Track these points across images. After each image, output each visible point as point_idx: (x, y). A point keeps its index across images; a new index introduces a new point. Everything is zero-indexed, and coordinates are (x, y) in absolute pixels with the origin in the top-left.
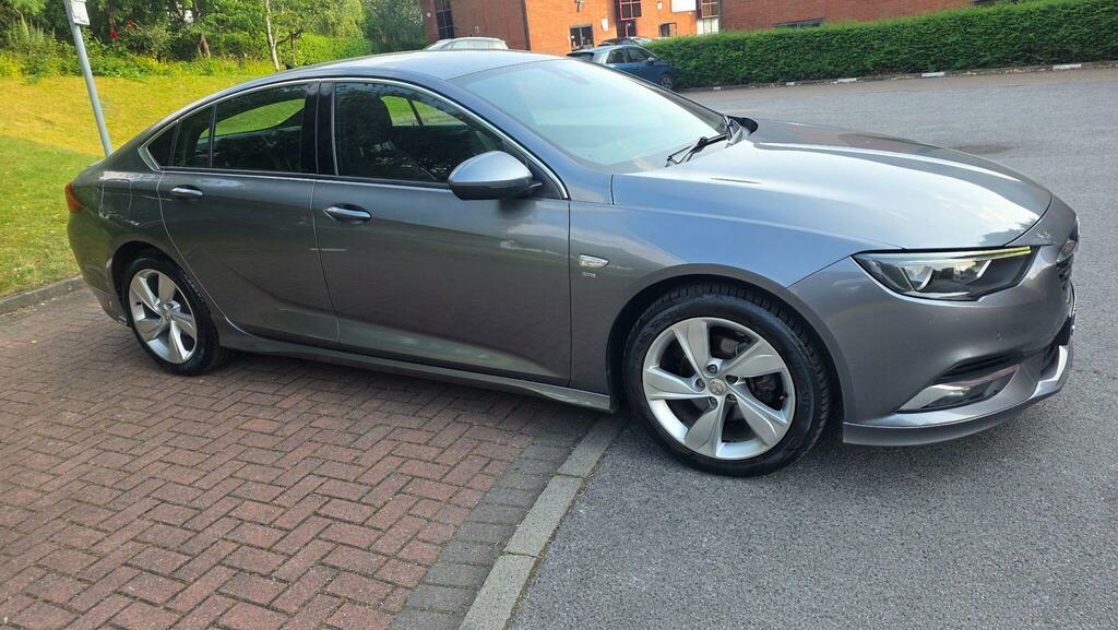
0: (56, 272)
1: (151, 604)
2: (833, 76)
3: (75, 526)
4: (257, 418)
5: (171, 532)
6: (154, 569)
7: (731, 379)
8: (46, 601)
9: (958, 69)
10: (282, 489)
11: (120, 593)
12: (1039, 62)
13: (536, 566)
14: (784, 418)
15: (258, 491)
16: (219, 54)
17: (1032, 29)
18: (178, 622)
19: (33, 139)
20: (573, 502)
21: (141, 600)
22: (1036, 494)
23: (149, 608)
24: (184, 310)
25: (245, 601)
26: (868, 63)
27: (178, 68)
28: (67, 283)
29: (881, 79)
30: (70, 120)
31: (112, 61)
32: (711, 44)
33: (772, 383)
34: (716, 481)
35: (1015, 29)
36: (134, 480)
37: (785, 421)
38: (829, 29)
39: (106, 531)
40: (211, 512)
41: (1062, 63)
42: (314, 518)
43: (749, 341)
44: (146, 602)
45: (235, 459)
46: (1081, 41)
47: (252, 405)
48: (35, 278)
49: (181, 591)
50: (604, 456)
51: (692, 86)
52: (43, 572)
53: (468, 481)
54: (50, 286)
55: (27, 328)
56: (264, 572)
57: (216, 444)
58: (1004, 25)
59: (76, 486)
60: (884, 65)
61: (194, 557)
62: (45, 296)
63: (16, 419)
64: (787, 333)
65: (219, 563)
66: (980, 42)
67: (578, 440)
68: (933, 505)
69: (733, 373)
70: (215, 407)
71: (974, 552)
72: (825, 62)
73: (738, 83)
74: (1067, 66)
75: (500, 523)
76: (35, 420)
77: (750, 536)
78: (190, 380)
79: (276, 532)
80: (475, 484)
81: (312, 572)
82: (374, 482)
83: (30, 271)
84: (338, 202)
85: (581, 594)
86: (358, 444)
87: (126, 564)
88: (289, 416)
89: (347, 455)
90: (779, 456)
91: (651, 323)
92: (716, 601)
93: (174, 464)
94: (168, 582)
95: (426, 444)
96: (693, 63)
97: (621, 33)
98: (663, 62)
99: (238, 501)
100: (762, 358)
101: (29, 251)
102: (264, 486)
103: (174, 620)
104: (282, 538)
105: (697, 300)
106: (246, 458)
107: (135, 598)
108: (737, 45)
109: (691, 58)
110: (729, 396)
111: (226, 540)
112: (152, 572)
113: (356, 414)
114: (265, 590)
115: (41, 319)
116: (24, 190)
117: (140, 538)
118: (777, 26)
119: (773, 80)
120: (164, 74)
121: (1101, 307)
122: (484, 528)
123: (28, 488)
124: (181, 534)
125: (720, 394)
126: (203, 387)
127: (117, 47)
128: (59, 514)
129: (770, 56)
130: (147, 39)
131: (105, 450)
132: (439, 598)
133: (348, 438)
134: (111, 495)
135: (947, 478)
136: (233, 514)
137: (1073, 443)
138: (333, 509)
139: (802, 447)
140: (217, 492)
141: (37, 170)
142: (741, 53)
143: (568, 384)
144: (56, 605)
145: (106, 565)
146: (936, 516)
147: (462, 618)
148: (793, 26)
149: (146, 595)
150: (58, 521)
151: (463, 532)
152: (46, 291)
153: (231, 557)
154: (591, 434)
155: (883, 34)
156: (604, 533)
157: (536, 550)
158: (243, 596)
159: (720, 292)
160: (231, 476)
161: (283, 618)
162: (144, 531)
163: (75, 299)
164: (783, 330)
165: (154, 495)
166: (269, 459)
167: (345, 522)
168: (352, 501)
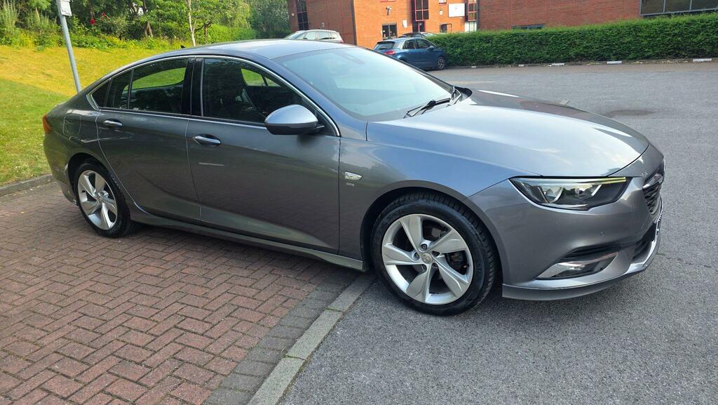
0: (41, 170)
1: (67, 377)
2: (549, 61)
3: (29, 327)
4: (150, 266)
5: (87, 333)
6: (72, 356)
7: (436, 254)
8: (5, 372)
9: (631, 59)
10: (157, 311)
11: (49, 369)
12: (684, 56)
13: (304, 365)
14: (467, 279)
15: (142, 311)
16: (158, 36)
17: (680, 35)
18: (81, 388)
19: (38, 86)
20: (334, 327)
21: (61, 374)
22: (624, 335)
23: (65, 379)
24: (110, 196)
25: (125, 378)
26: (572, 53)
27: (132, 44)
28: (47, 177)
29: (581, 65)
30: (62, 74)
31: (90, 38)
32: (471, 38)
33: (461, 257)
34: (425, 317)
35: (669, 35)
36: (69, 301)
37: (467, 282)
38: (548, 31)
39: (47, 331)
40: (112, 322)
41: (699, 58)
42: (174, 329)
43: (447, 230)
44: (64, 375)
45: (132, 290)
46: (712, 44)
47: (148, 257)
48: (27, 173)
49: (86, 370)
50: (358, 299)
51: (458, 65)
52: (6, 354)
53: (272, 311)
54: (37, 179)
55: (20, 204)
56: (138, 361)
57: (122, 280)
58: (662, 32)
59: (34, 303)
60: (583, 55)
61: (97, 350)
62: (33, 184)
63: (5, 260)
64: (468, 226)
65: (112, 354)
66: (645, 42)
67: (345, 288)
68: (558, 338)
69: (436, 250)
70: (125, 258)
71: (577, 370)
72: (544, 52)
73: (488, 64)
74: (702, 60)
75: (287, 338)
76: (16, 261)
77: (439, 353)
78: (113, 240)
79: (149, 337)
80: (277, 313)
81: (168, 362)
82: (214, 309)
83: (25, 169)
84: (203, 133)
85: (328, 384)
86: (209, 285)
87: (56, 352)
88: (170, 265)
89: (201, 291)
90: (463, 303)
91: (387, 217)
92: (411, 392)
93: (95, 292)
94: (79, 364)
95: (250, 286)
96: (459, 50)
97: (415, 29)
98: (440, 49)
99: (130, 317)
100: (454, 241)
101: (26, 156)
102: (147, 308)
103: (79, 387)
104: (152, 341)
105: (415, 203)
106: (139, 290)
107: (58, 373)
108: (488, 39)
109: (458, 47)
110: (434, 265)
111: (118, 340)
112: (71, 358)
113: (211, 266)
114: (136, 372)
115: (29, 198)
116: (27, 118)
117: (67, 336)
118: (514, 28)
119: (510, 63)
120: (123, 48)
121: (691, 218)
122: (276, 340)
123: (5, 302)
124: (92, 335)
125: (428, 262)
126: (119, 245)
127: (95, 30)
128: (21, 319)
129: (509, 47)
130: (113, 25)
131: (55, 282)
132: (242, 382)
133: (203, 281)
134: (53, 310)
135: (570, 323)
136: (125, 324)
137: (655, 304)
138: (186, 325)
139: (476, 299)
140: (118, 311)
141: (35, 105)
142: (490, 45)
143: (338, 253)
144: (10, 374)
145: (44, 352)
146: (558, 346)
147: (253, 395)
148: (524, 28)
149: (65, 372)
150: (20, 324)
151: (263, 343)
152: (34, 182)
153: (120, 351)
154: (353, 285)
155: (582, 36)
156: (349, 347)
157: (305, 356)
158: (123, 375)
159: (428, 199)
160: (128, 301)
161: (145, 389)
162: (70, 332)
163: (52, 187)
164: (466, 224)
165: (80, 310)
166: (152, 291)
167: (192, 332)
168: (199, 320)
